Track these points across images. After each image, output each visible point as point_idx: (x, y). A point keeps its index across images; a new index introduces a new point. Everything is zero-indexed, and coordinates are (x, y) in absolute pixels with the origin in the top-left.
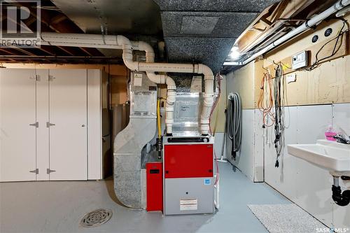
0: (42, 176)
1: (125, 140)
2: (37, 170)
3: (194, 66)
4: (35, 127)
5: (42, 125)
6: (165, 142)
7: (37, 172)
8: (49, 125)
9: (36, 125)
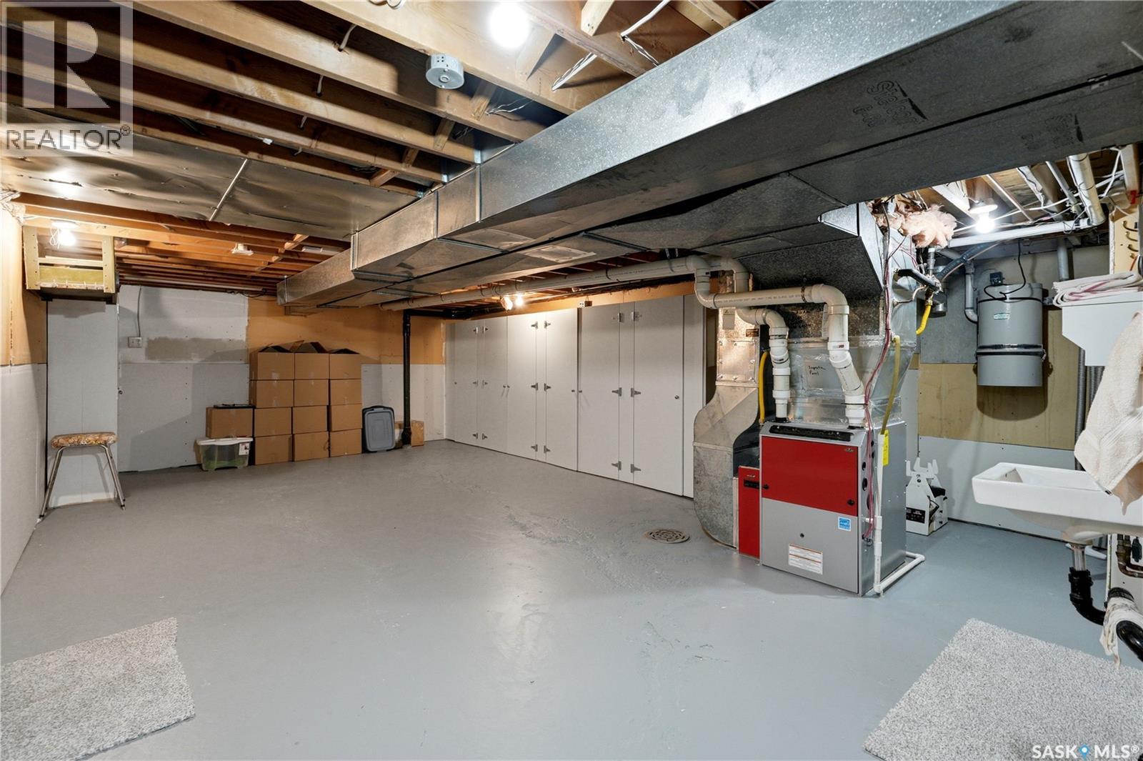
0: (625, 475)
1: (708, 422)
2: (620, 463)
3: (803, 291)
4: (617, 395)
5: (626, 393)
6: (765, 432)
7: (619, 465)
8: (634, 393)
9: (619, 392)
